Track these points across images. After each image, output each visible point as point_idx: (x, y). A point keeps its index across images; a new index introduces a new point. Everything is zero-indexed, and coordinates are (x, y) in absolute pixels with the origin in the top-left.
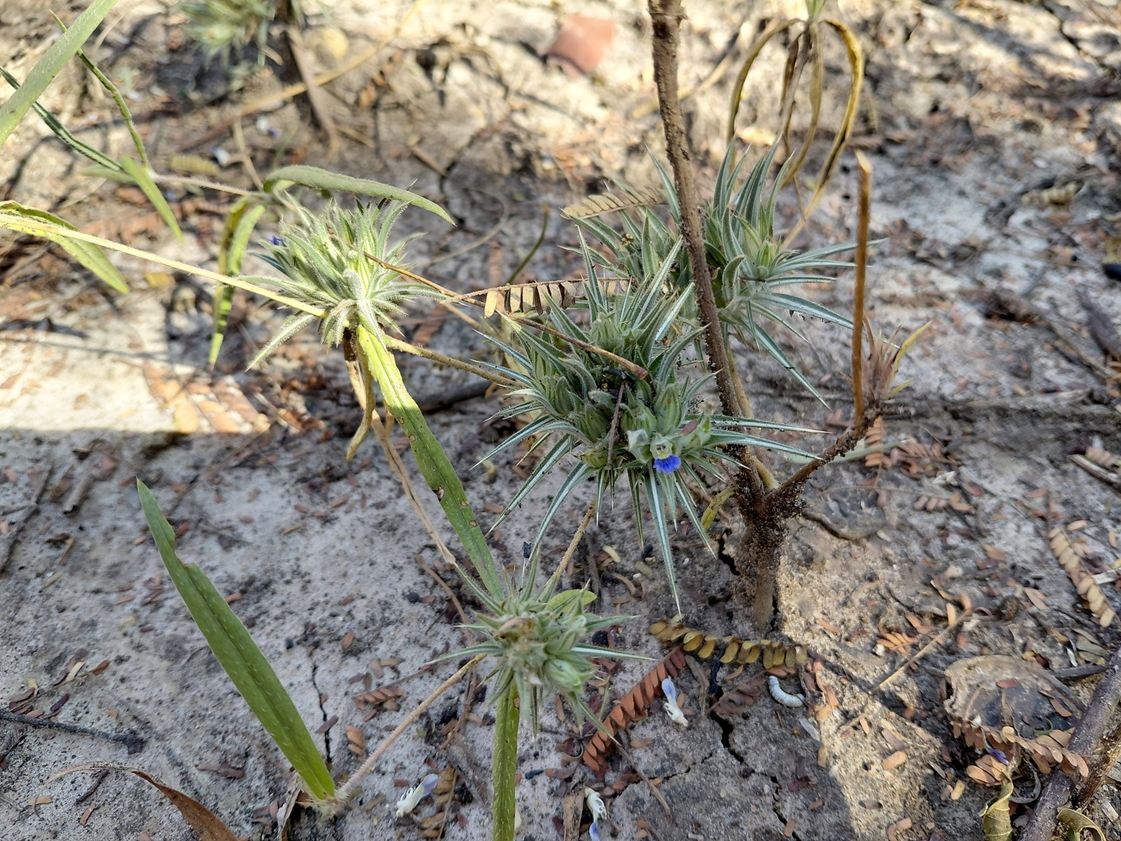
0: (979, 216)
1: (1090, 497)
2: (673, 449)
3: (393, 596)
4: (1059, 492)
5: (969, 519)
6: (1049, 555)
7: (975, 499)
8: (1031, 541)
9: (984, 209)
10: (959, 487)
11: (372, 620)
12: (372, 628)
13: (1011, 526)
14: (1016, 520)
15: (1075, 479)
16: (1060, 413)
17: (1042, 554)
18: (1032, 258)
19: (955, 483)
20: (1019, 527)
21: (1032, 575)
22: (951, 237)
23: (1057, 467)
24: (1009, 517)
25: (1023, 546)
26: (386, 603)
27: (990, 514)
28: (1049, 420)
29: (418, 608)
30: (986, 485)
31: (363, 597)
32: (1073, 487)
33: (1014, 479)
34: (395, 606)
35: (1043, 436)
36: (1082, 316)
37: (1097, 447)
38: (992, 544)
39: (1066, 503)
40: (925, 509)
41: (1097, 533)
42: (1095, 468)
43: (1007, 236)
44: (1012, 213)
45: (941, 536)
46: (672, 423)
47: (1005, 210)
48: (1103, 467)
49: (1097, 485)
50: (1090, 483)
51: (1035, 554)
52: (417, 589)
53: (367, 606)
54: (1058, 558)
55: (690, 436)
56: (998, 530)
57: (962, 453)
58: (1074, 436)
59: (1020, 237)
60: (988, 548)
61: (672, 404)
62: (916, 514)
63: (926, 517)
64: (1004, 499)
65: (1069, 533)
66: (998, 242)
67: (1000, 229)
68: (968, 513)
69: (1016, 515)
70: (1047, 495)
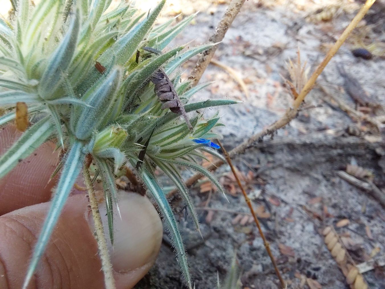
0: (282, 31)
1: (350, 201)
4: (330, 199)
5: (269, 224)
6: (324, 249)
7: (274, 208)
8: (312, 237)
9: (285, 28)
10: (264, 200)
13: (298, 226)
14: (301, 221)
15: (340, 188)
16: (328, 144)
17: (319, 248)
18: (311, 51)
19: (261, 198)
20: (303, 227)
21: (313, 266)
22: (267, 43)
23: (328, 180)
24: (297, 219)
25: (306, 242)
27: (284, 219)
28: (322, 149)
30: (282, 196)
32: (339, 193)
33: (300, 191)
35: (319, 160)
36: (341, 80)
37: (353, 165)
38: (284, 243)
39: (335, 206)
41: (357, 228)
42: (353, 179)
43: (298, 40)
44: (301, 28)
45: (249, 240)
47: (297, 27)
48: (358, 178)
49: (355, 191)
50: (351, 190)
51: (314, 248)
54: (330, 251)
56: (289, 231)
57: (266, 175)
58: (338, 158)
59: (305, 40)
60: (282, 246)
64: (294, 206)
65: (337, 229)
66: (292, 44)
67: (294, 37)
68: (269, 220)
69: (301, 217)
70: (322, 201)
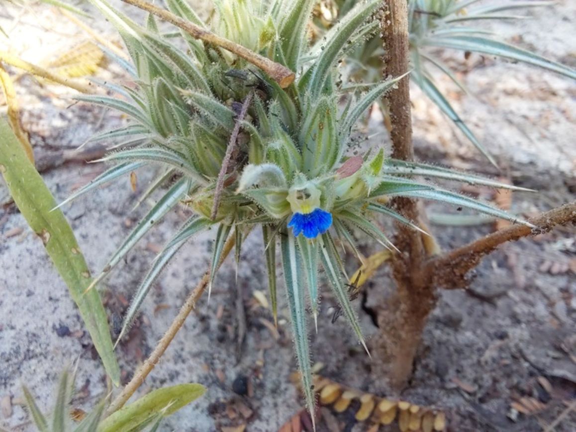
2: (322, 199)
3: (42, 328)
11: (17, 352)
12: (15, 360)
19: (573, 249)
26: (34, 335)
29: (67, 342)
31: (12, 328)
34: (43, 339)
40: (549, 272)
45: (564, 299)
46: (324, 161)
52: (69, 323)
53: (14, 338)
55: (350, 181)
61: (325, 131)
62: (542, 276)
63: (550, 279)
